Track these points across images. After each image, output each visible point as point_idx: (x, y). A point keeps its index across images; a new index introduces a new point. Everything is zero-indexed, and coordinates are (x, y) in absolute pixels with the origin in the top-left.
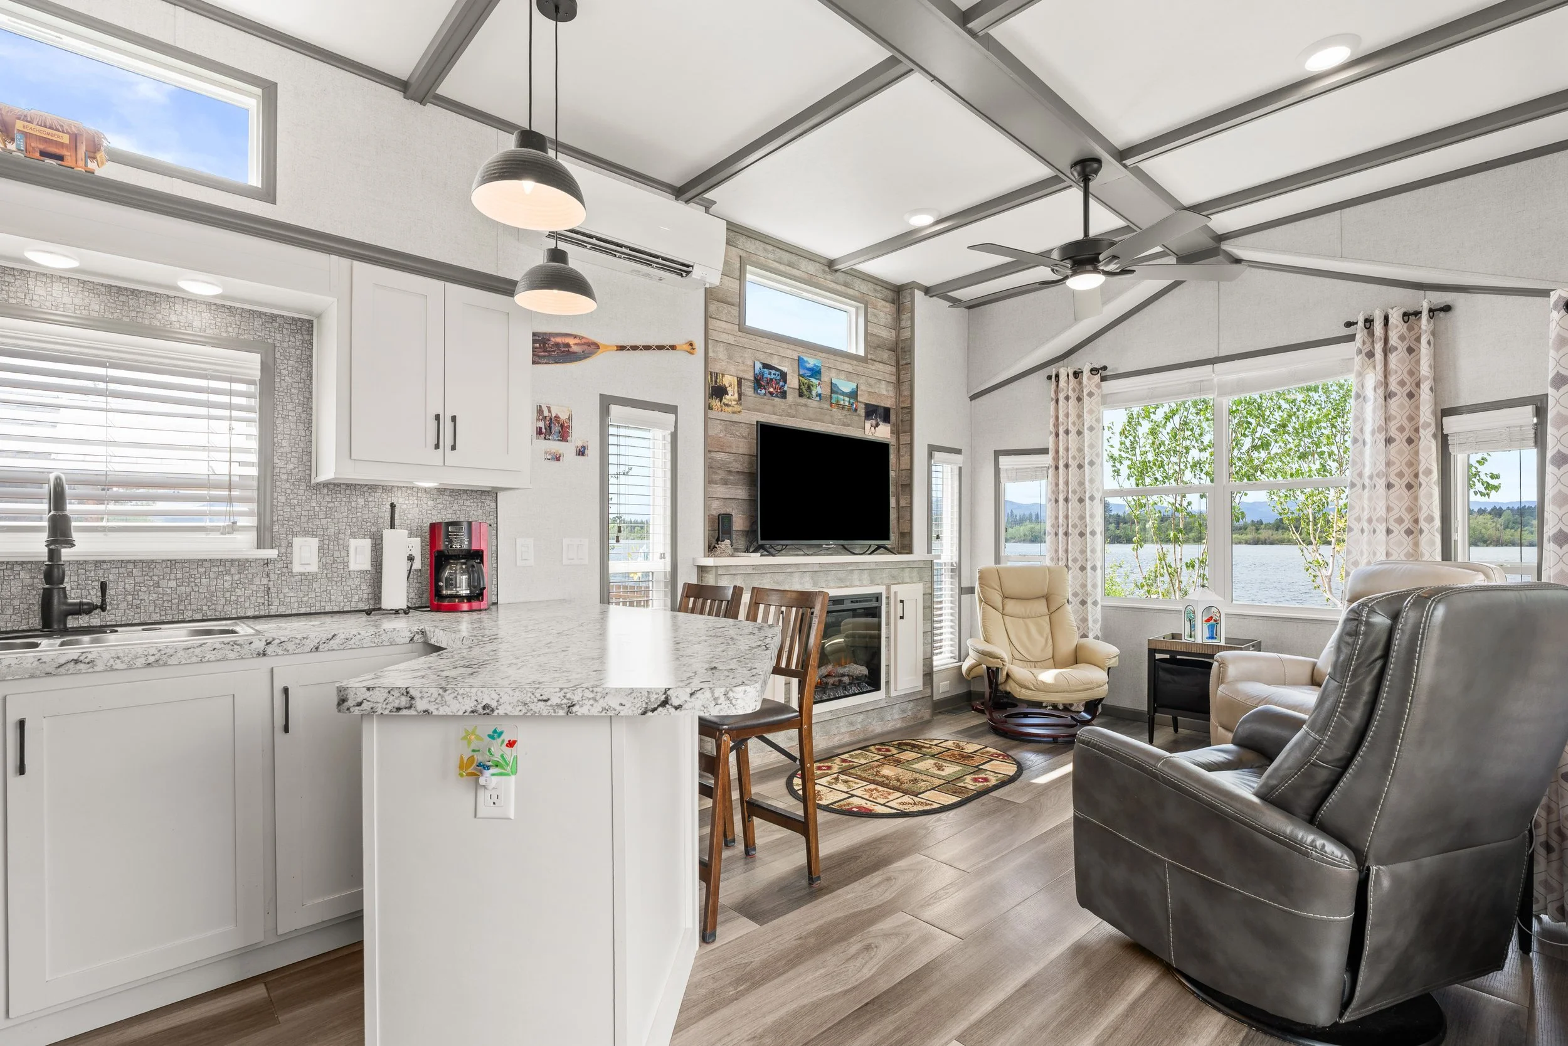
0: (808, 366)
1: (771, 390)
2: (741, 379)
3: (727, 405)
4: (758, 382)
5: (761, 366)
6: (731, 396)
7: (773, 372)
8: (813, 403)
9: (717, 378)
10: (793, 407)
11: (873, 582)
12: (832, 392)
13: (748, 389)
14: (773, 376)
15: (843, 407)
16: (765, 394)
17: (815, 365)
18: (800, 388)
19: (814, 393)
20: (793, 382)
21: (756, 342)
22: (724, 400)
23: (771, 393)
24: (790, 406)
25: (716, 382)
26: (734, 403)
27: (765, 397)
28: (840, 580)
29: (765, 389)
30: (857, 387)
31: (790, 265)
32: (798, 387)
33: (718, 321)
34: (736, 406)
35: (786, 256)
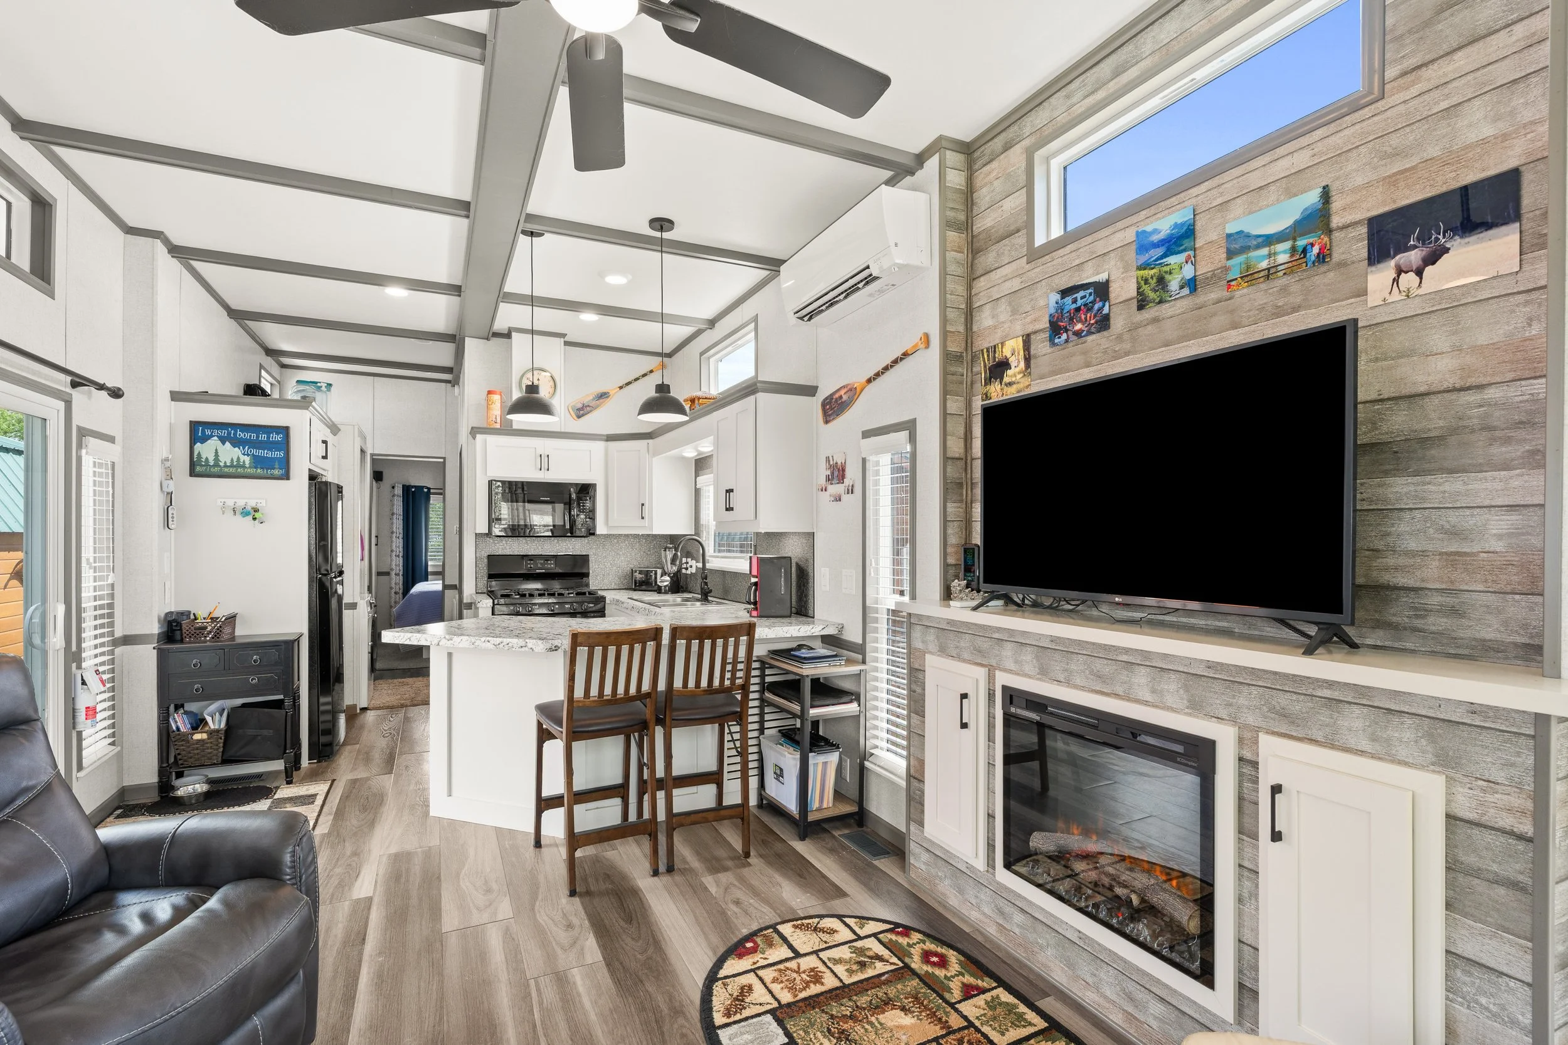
0: (1156, 238)
1: (1079, 326)
2: (1028, 335)
3: (1010, 384)
4: (1055, 328)
5: (1058, 297)
6: (1017, 365)
7: (1081, 293)
8: (1177, 307)
9: (995, 351)
10: (1126, 337)
11: (1196, 707)
12: (1231, 254)
13: (1040, 346)
14: (1080, 302)
15: (1269, 274)
16: (1067, 341)
17: (1176, 225)
18: (1140, 292)
19: (1174, 285)
20: (1124, 289)
21: (1055, 262)
22: (1006, 379)
23: (1078, 334)
24: (1119, 338)
25: (995, 357)
26: (1019, 376)
27: (1071, 344)
28: (1099, 677)
29: (1066, 331)
30: (1326, 195)
31: (1117, 73)
32: (1135, 294)
33: (998, 271)
34: (1023, 380)
35: (1106, 68)
